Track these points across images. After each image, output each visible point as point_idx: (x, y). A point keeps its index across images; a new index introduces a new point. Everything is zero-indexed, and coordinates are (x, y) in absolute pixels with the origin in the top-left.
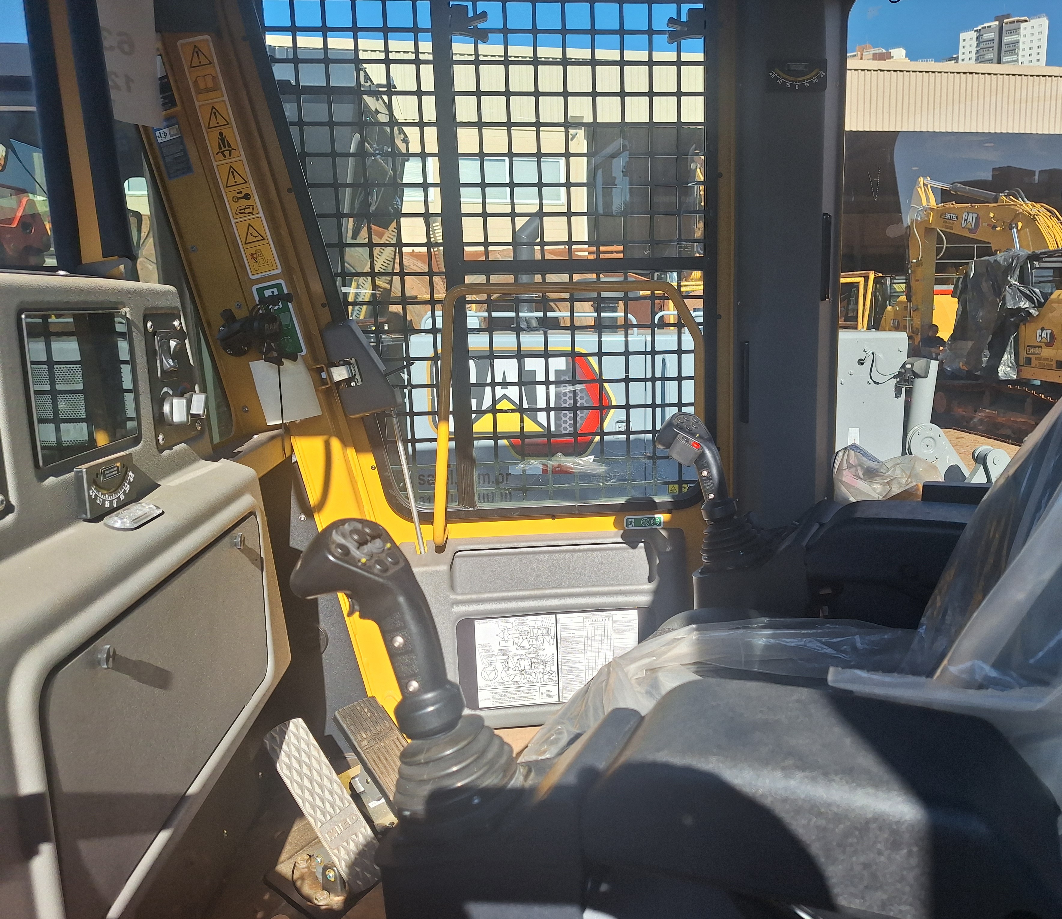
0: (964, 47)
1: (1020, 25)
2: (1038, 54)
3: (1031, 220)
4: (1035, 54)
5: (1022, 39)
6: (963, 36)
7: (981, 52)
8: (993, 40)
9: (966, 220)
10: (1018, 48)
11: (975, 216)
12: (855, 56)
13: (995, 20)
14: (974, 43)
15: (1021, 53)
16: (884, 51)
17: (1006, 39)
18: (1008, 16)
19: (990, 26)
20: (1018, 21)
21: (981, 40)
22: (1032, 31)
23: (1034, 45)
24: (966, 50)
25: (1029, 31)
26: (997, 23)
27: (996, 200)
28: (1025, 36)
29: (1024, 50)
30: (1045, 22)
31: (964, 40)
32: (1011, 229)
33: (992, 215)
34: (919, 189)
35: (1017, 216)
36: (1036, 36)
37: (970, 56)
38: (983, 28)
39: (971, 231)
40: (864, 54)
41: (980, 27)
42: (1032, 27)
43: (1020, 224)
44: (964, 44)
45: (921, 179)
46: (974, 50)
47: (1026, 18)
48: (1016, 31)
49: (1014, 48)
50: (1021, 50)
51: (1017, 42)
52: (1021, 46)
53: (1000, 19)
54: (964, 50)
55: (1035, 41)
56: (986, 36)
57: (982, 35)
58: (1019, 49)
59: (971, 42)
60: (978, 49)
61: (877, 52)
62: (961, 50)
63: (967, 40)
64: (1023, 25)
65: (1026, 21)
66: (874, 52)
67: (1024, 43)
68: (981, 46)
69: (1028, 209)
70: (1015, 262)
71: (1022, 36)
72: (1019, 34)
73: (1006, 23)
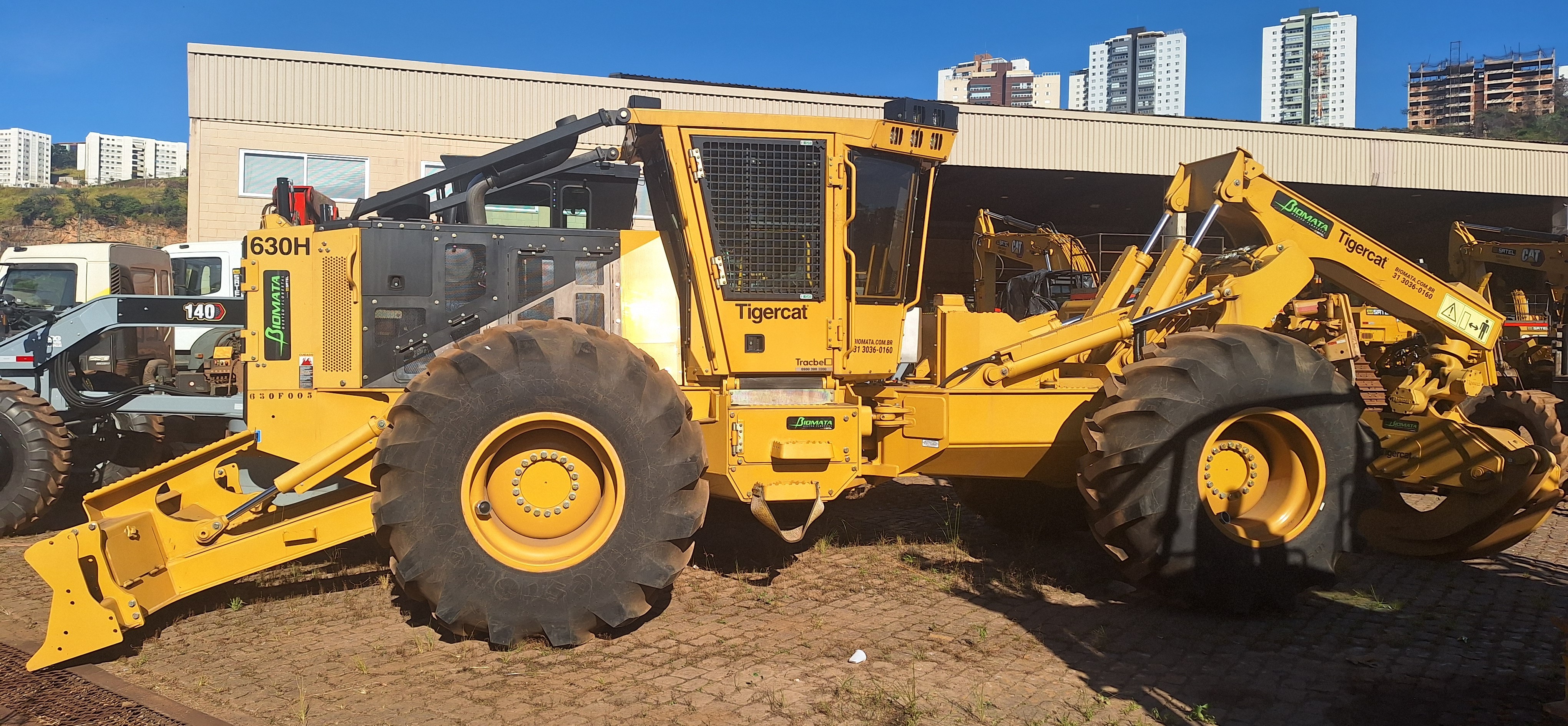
0: (1094, 60)
1: (1155, 40)
2: (1177, 71)
3: (1059, 247)
4: (1173, 71)
5: (1158, 55)
6: (1092, 48)
7: (1114, 67)
8: (1127, 54)
9: (1014, 247)
10: (1154, 63)
11: (1021, 243)
12: (972, 65)
13: (1128, 34)
14: (1106, 56)
15: (1158, 69)
16: (1006, 62)
17: (1141, 54)
18: (1142, 29)
19: (1123, 40)
20: (1153, 35)
21: (1113, 54)
22: (1169, 46)
23: (1172, 61)
24: (1097, 64)
25: (1165, 47)
26: (1130, 36)
27: (1035, 230)
28: (1161, 51)
29: (1160, 65)
30: (1182, 37)
31: (1094, 53)
32: (1045, 254)
33: (1032, 243)
34: (980, 219)
35: (1051, 244)
36: (1174, 52)
37: (1102, 70)
38: (1114, 41)
39: (1018, 255)
40: (983, 63)
41: (1111, 40)
42: (1169, 43)
43: (1051, 251)
44: (1094, 57)
45: (982, 210)
46: (1106, 63)
47: (1162, 32)
48: (1151, 45)
49: (1150, 63)
50: (1157, 66)
51: (1153, 57)
52: (1158, 61)
53: (1133, 31)
54: (1094, 64)
55: (1173, 58)
56: (1119, 50)
57: (1114, 48)
58: (1155, 65)
59: (1102, 55)
60: (1110, 63)
61: (997, 62)
62: (1091, 64)
63: (1098, 53)
64: (1158, 40)
65: (1161, 36)
66: (993, 62)
67: (1161, 58)
68: (1114, 60)
69: (1056, 238)
70: (1037, 279)
71: (1158, 51)
72: (1155, 49)
73: (1140, 37)
